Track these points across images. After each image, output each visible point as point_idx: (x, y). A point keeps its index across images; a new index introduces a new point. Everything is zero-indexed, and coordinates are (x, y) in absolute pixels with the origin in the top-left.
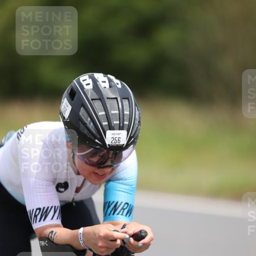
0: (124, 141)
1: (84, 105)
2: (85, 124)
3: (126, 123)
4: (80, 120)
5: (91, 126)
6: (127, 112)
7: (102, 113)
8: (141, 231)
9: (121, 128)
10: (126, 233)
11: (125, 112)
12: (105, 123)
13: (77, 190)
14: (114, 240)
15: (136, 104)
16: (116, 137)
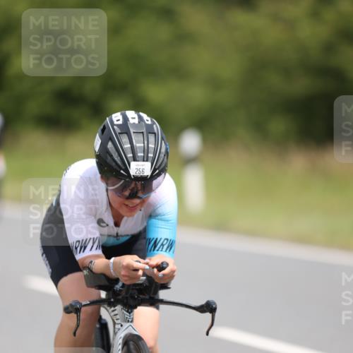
0: (148, 172)
1: (111, 139)
2: (111, 156)
3: (151, 155)
4: (108, 152)
6: (152, 146)
7: (127, 146)
8: (162, 263)
9: (145, 159)
10: (147, 264)
11: (150, 145)
12: (130, 155)
13: (117, 224)
14: (137, 270)
15: (162, 139)
16: (140, 168)
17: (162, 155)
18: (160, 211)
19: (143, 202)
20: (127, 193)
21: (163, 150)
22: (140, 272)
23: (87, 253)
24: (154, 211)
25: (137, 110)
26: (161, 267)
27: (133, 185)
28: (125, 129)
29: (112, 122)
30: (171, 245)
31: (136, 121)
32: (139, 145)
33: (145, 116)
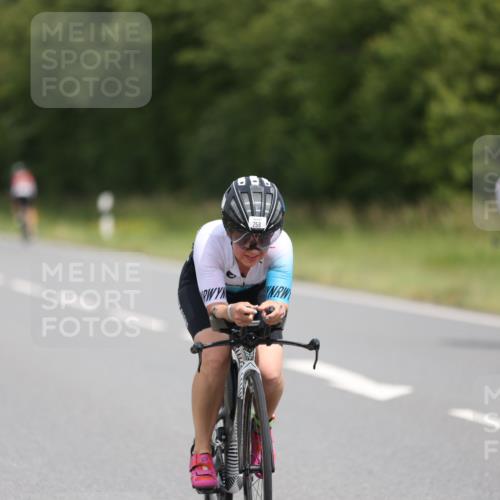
0: (264, 226)
1: (234, 198)
2: (233, 211)
3: (267, 212)
4: (231, 208)
5: (237, 212)
6: (268, 204)
7: (247, 203)
8: (270, 308)
9: (262, 214)
12: (249, 211)
13: (243, 275)
14: (247, 314)
15: (279, 199)
16: (258, 222)
17: (277, 213)
18: (277, 263)
19: (262, 254)
20: (248, 246)
21: (279, 208)
22: (251, 317)
23: (213, 300)
24: (272, 263)
25: (260, 176)
26: (269, 311)
27: (252, 238)
28: (246, 190)
29: (236, 184)
30: (286, 293)
31: (257, 184)
32: (257, 203)
33: (265, 181)
